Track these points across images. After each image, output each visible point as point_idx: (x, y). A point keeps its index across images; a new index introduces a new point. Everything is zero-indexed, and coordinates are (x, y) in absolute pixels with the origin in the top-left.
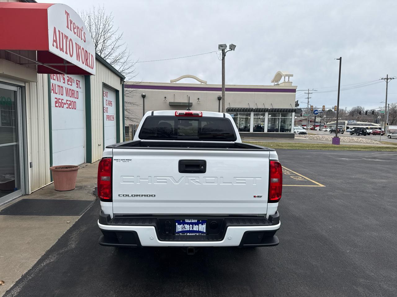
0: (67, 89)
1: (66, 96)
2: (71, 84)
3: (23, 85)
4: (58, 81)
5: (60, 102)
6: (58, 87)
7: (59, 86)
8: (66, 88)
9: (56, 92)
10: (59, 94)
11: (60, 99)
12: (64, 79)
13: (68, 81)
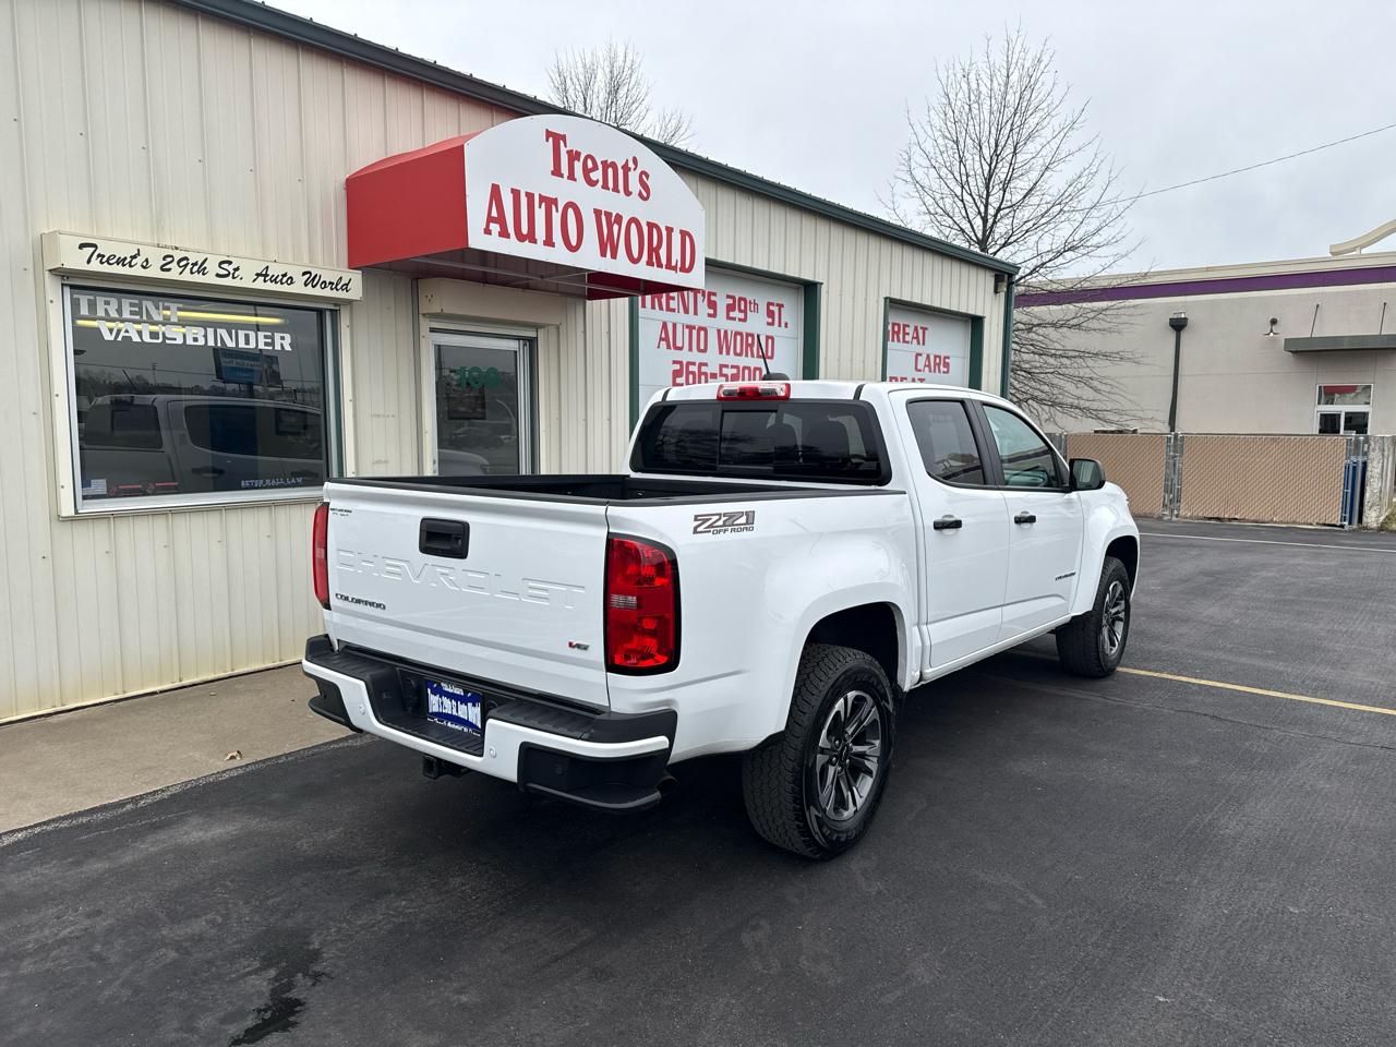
0: (726, 332)
1: (721, 353)
2: (742, 316)
3: (531, 334)
4: (686, 311)
5: (693, 373)
6: (687, 331)
7: (691, 328)
8: (719, 331)
9: (679, 344)
10: (690, 349)
11: (694, 364)
12: (712, 305)
13: (730, 308)
